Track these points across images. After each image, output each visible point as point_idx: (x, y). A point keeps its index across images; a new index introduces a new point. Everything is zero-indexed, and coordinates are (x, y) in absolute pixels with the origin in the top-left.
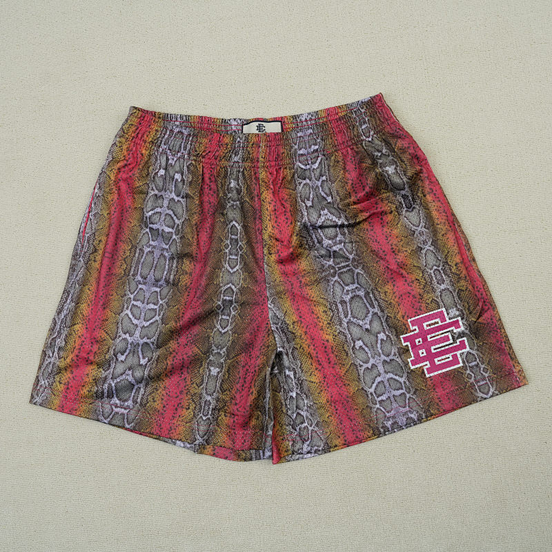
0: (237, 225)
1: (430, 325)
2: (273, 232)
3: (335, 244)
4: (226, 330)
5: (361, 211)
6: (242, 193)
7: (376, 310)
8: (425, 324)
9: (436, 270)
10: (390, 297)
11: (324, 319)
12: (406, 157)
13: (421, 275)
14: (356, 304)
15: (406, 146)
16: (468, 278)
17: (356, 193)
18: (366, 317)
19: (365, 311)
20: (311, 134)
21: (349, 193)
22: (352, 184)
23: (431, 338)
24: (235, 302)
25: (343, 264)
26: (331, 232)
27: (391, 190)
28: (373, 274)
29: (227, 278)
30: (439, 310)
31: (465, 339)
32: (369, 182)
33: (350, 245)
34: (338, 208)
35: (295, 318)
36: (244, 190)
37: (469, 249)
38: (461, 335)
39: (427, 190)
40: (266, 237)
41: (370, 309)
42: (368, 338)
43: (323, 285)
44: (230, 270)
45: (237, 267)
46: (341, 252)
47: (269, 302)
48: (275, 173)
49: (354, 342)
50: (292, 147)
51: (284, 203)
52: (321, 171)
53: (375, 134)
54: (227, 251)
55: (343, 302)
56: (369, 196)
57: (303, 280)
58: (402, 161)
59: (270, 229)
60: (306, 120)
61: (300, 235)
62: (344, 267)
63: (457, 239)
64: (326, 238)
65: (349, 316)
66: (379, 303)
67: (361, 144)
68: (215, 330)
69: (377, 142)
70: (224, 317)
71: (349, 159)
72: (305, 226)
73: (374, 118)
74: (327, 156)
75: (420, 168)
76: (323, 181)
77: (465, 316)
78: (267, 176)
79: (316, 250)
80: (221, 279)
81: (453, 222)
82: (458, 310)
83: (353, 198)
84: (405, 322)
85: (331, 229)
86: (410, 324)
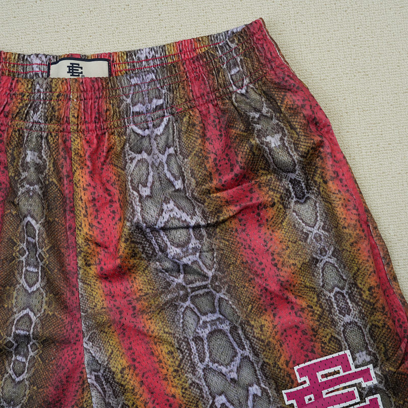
0: (33, 222)
1: (326, 376)
2: (91, 233)
3: (186, 254)
4: (21, 378)
5: (228, 203)
6: (46, 171)
7: (247, 352)
8: (319, 374)
9: (338, 292)
10: (269, 334)
11: (169, 363)
12: (298, 122)
13: (315, 300)
14: (218, 342)
15: (299, 103)
16: (387, 309)
17: (220, 174)
18: (232, 361)
19: (230, 353)
20: (152, 80)
21: (211, 174)
22: (215, 159)
23: (327, 394)
24: (34, 339)
25: (198, 284)
26: (180, 235)
27: (274, 171)
28: (243, 298)
29: (22, 299)
30: (341, 353)
31: (378, 396)
32: (239, 159)
33: (209, 255)
34: (193, 196)
35: (124, 362)
36: (49, 165)
37: (389, 263)
38: (372, 391)
39: (329, 174)
40: (80, 241)
41: (238, 350)
42: (233, 392)
43: (168, 312)
44: (28, 288)
45: (38, 285)
46: (195, 267)
47: (85, 339)
48: (95, 141)
49: (214, 398)
50: (122, 101)
51: (111, 189)
52: (168, 138)
53: (251, 83)
54: (23, 259)
55: (198, 339)
56: (239, 180)
57: (138, 307)
58: (292, 128)
59: (86, 230)
60: (147, 59)
61: (130, 240)
62: (199, 288)
63: (373, 247)
64: (173, 244)
65: (207, 359)
66: (251, 343)
67: (230, 98)
68: (6, 376)
69: (254, 95)
70: (19, 358)
71: (210, 121)
72: (138, 227)
73: (251, 57)
74: (177, 117)
75: (319, 139)
76: (170, 155)
77: (380, 363)
78: (82, 146)
79: (158, 260)
80: (14, 301)
81: (366, 220)
82: (369, 353)
83: (215, 182)
84: (290, 371)
85: (181, 231)
86: (297, 374)
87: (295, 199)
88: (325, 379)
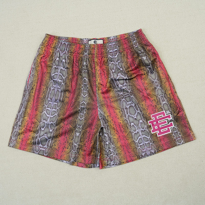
0: (86, 79)
1: (159, 117)
3: (123, 86)
4: (82, 119)
5: (133, 74)
7: (139, 111)
8: (157, 117)
9: (161, 96)
10: (144, 106)
11: (119, 115)
12: (150, 53)
13: (156, 98)
14: (132, 109)
15: (151, 49)
16: (174, 99)
17: (131, 67)
18: (135, 114)
19: (135, 112)
20: (114, 44)
21: (129, 67)
22: (130, 63)
23: (159, 122)
24: (86, 108)
25: (126, 94)
26: (122, 82)
27: (145, 66)
28: (138, 97)
29: (82, 99)
30: (163, 111)
31: (172, 122)
32: (136, 63)
33: (129, 87)
34: (125, 72)
35: (108, 114)
36: (89, 66)
37: (174, 88)
38: (171, 121)
39: (158, 66)
40: (97, 84)
41: (136, 111)
42: (135, 122)
43: (119, 102)
44: (84, 96)
45: (86, 95)
46: (126, 89)
47: (98, 108)
48: (101, 59)
49: (131, 123)
50: (107, 49)
51: (104, 71)
52: (118, 58)
53: (139, 44)
54: (82, 89)
55: (126, 108)
56: (136, 68)
57: (111, 100)
58: (149, 55)
59: (99, 81)
60: (112, 39)
61: (110, 83)
62: (127, 95)
63: (170, 84)
64: (120, 84)
65: (129, 113)
66: (140, 109)
67: (134, 48)
68: (78, 119)
69: (139, 47)
70: (81, 114)
71: (129, 54)
72: (112, 79)
73: (138, 38)
74: (120, 53)
75: (156, 57)
76: (119, 62)
77: (172, 114)
78: (98, 61)
79: (116, 88)
80: (80, 100)
81: (168, 78)
82: (170, 111)
83: (130, 69)
84: (150, 116)
85: (122, 80)
86: (152, 117)
87: (150, 73)
88: (159, 118)
